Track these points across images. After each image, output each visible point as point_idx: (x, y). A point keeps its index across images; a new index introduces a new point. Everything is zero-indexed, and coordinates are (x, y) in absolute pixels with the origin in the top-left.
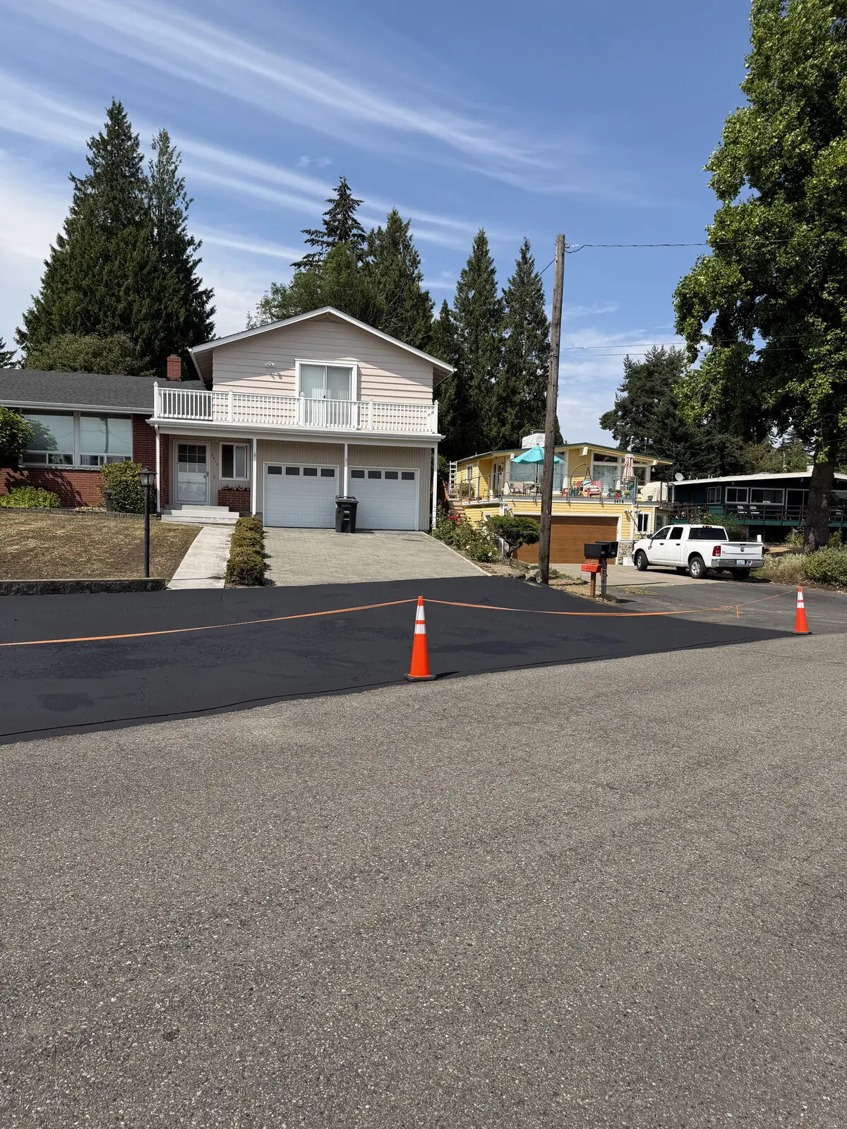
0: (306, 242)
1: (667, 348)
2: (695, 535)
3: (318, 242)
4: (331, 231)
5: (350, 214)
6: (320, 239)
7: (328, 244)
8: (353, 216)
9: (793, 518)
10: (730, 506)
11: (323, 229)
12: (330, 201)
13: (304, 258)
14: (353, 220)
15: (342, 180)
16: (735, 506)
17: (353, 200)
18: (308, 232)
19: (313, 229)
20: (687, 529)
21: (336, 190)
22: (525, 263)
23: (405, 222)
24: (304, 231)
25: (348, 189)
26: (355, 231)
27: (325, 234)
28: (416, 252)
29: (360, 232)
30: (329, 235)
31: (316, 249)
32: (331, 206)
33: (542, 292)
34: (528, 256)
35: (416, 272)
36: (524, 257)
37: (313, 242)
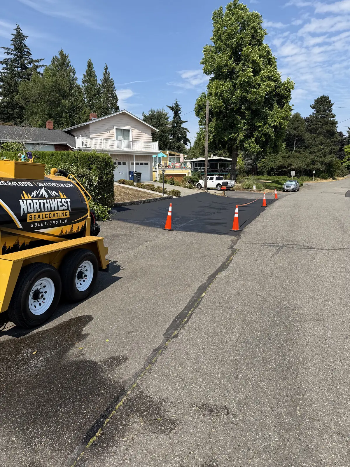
0: (5, 53)
1: (156, 110)
2: (217, 179)
3: (10, 53)
4: (16, 49)
5: (23, 42)
6: (11, 52)
7: (15, 55)
8: (24, 43)
9: (217, 172)
10: (195, 168)
11: (13, 47)
12: (13, 34)
13: (4, 60)
14: (25, 45)
15: (17, 25)
16: (197, 169)
17: (23, 35)
18: (4, 48)
19: (6, 47)
20: (215, 177)
21: (15, 30)
22: (106, 74)
23: (66, 55)
24: (2, 47)
25: (21, 30)
26: (26, 50)
27: (13, 50)
28: (74, 69)
29: (28, 51)
30: (15, 51)
31: (9, 57)
32: (13, 37)
33: (114, 86)
34: (107, 72)
35: (75, 77)
36: (106, 71)
37: (8, 53)
